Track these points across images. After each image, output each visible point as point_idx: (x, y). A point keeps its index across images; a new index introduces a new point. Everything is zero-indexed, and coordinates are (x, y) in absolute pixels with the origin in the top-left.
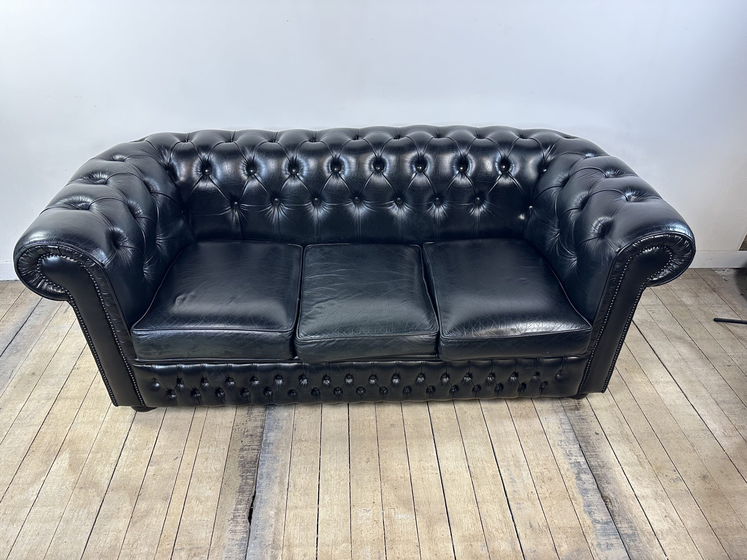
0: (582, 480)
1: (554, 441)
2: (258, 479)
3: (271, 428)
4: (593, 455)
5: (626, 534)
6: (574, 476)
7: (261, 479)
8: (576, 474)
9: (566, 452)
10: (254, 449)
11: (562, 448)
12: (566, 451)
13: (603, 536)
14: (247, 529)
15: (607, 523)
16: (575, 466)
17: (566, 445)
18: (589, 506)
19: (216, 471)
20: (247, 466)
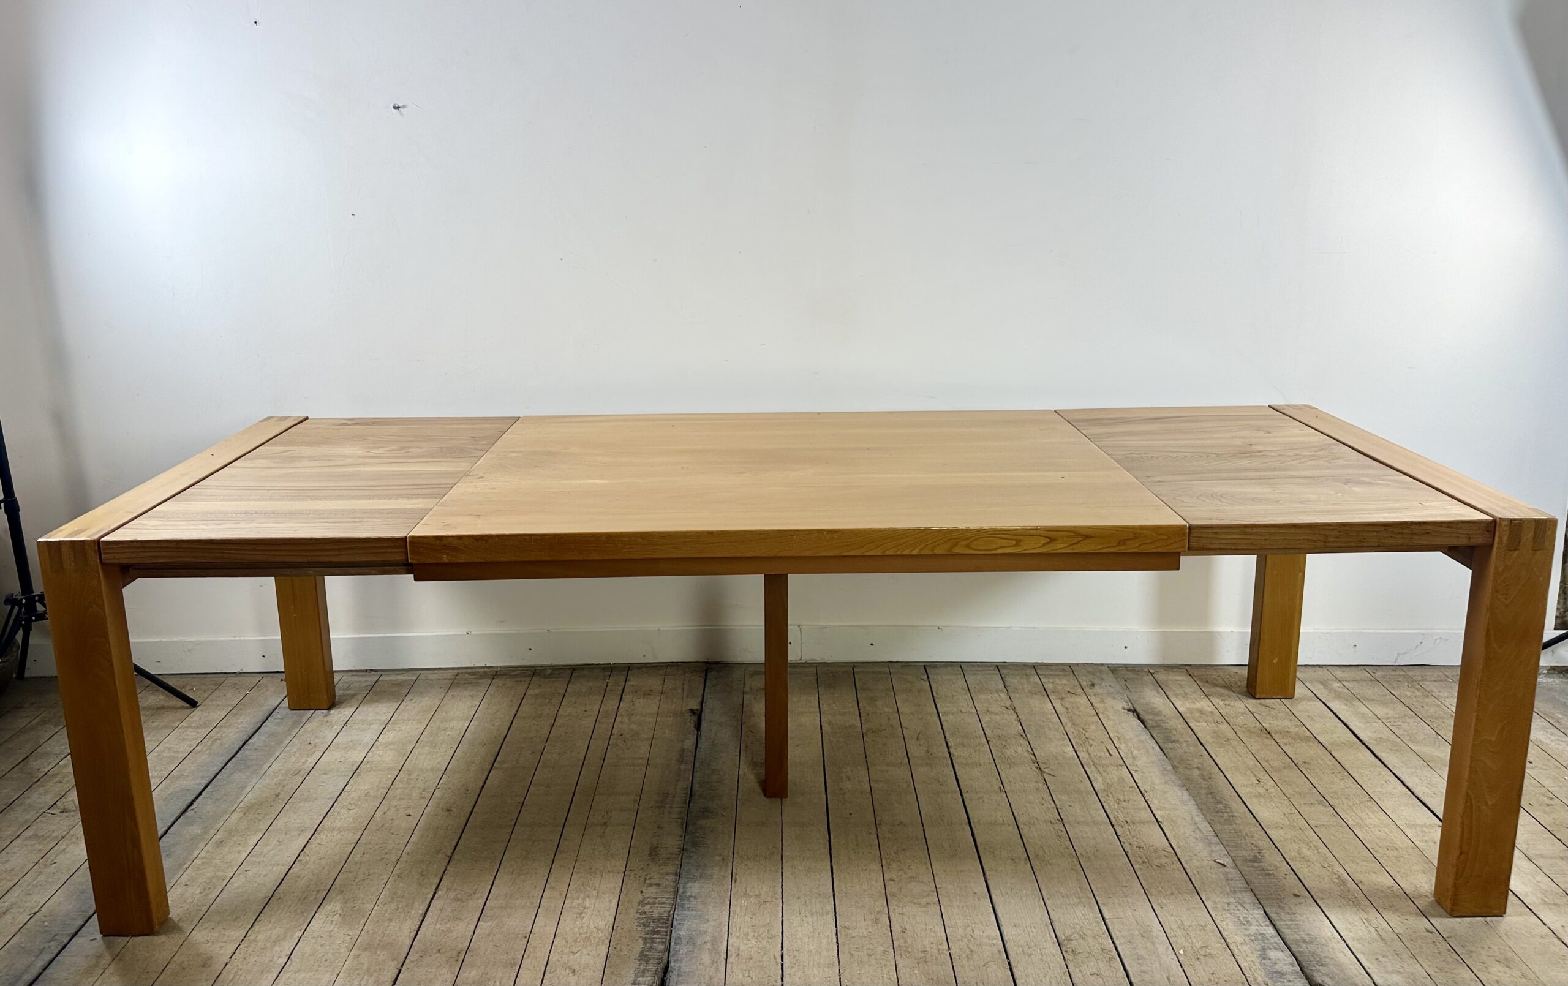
0: (1270, 959)
1: (1215, 902)
2: (672, 944)
3: (691, 876)
4: (1292, 925)
6: (1256, 953)
7: (677, 943)
8: (1259, 951)
9: (1239, 920)
10: (663, 903)
11: (1231, 914)
12: (1239, 917)
16: (1257, 939)
17: (1238, 910)
19: (598, 929)
20: (652, 924)
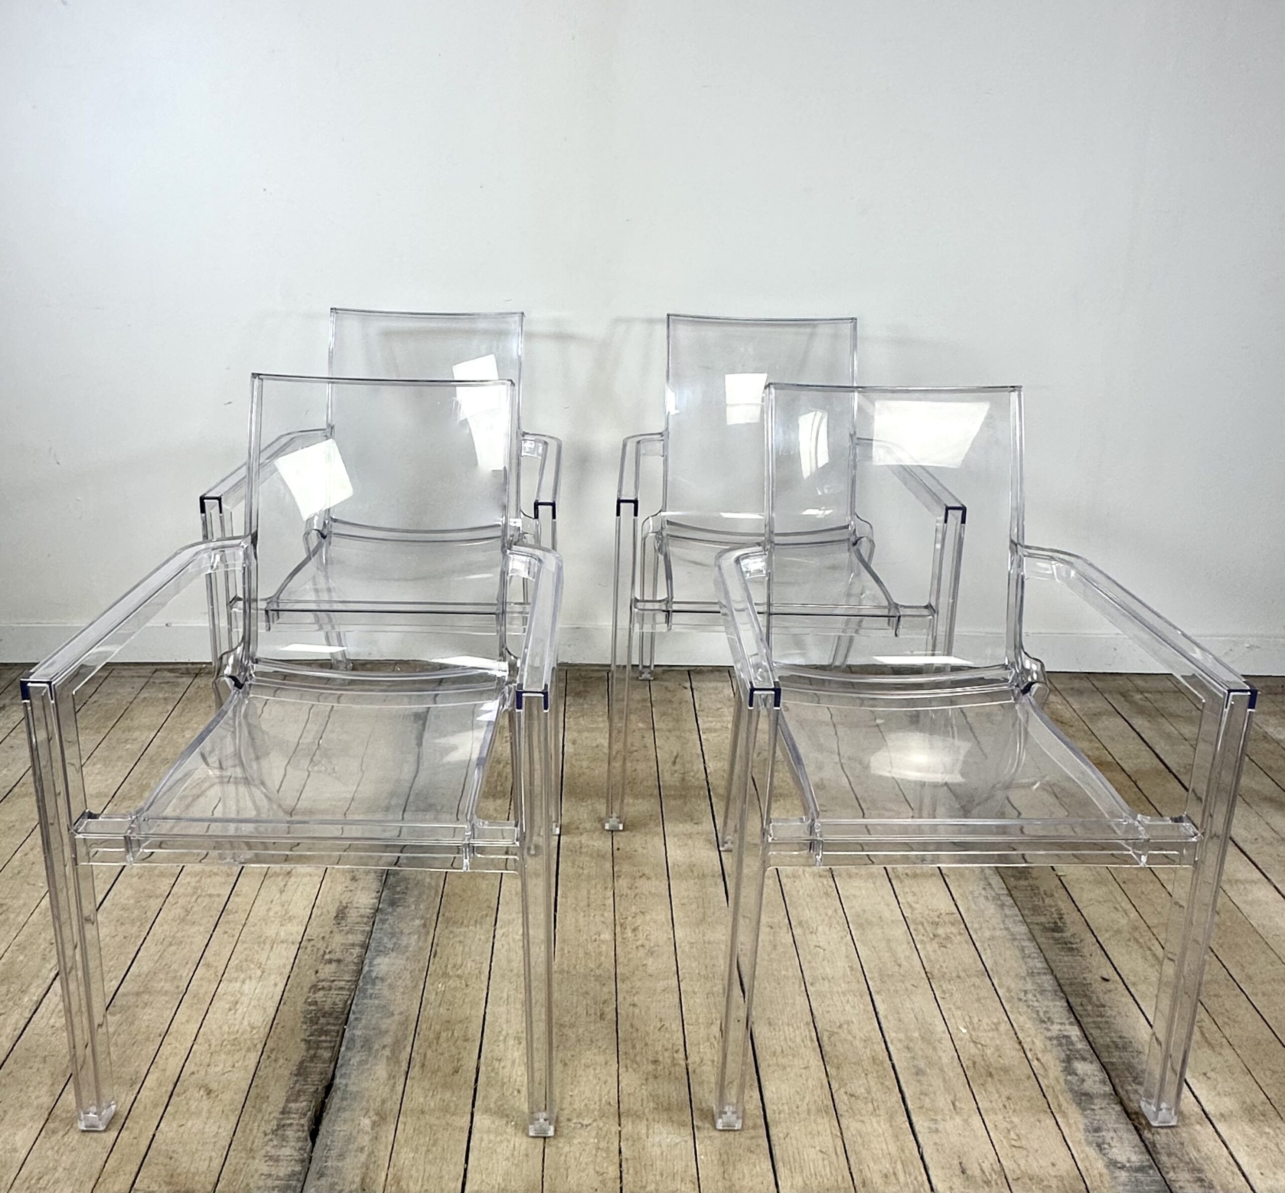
0: (1076, 1075)
1: (1009, 990)
2: (343, 1049)
3: (381, 948)
4: (1100, 1022)
6: (1060, 1067)
7: (348, 1049)
8: (1063, 1061)
9: (1038, 1015)
10: (341, 988)
11: (1028, 1007)
12: (1038, 1012)
14: (306, 1155)
15: (1140, 1169)
16: (1060, 1045)
17: (1037, 1001)
18: (1095, 1130)
19: (252, 1029)
20: (322, 1021)
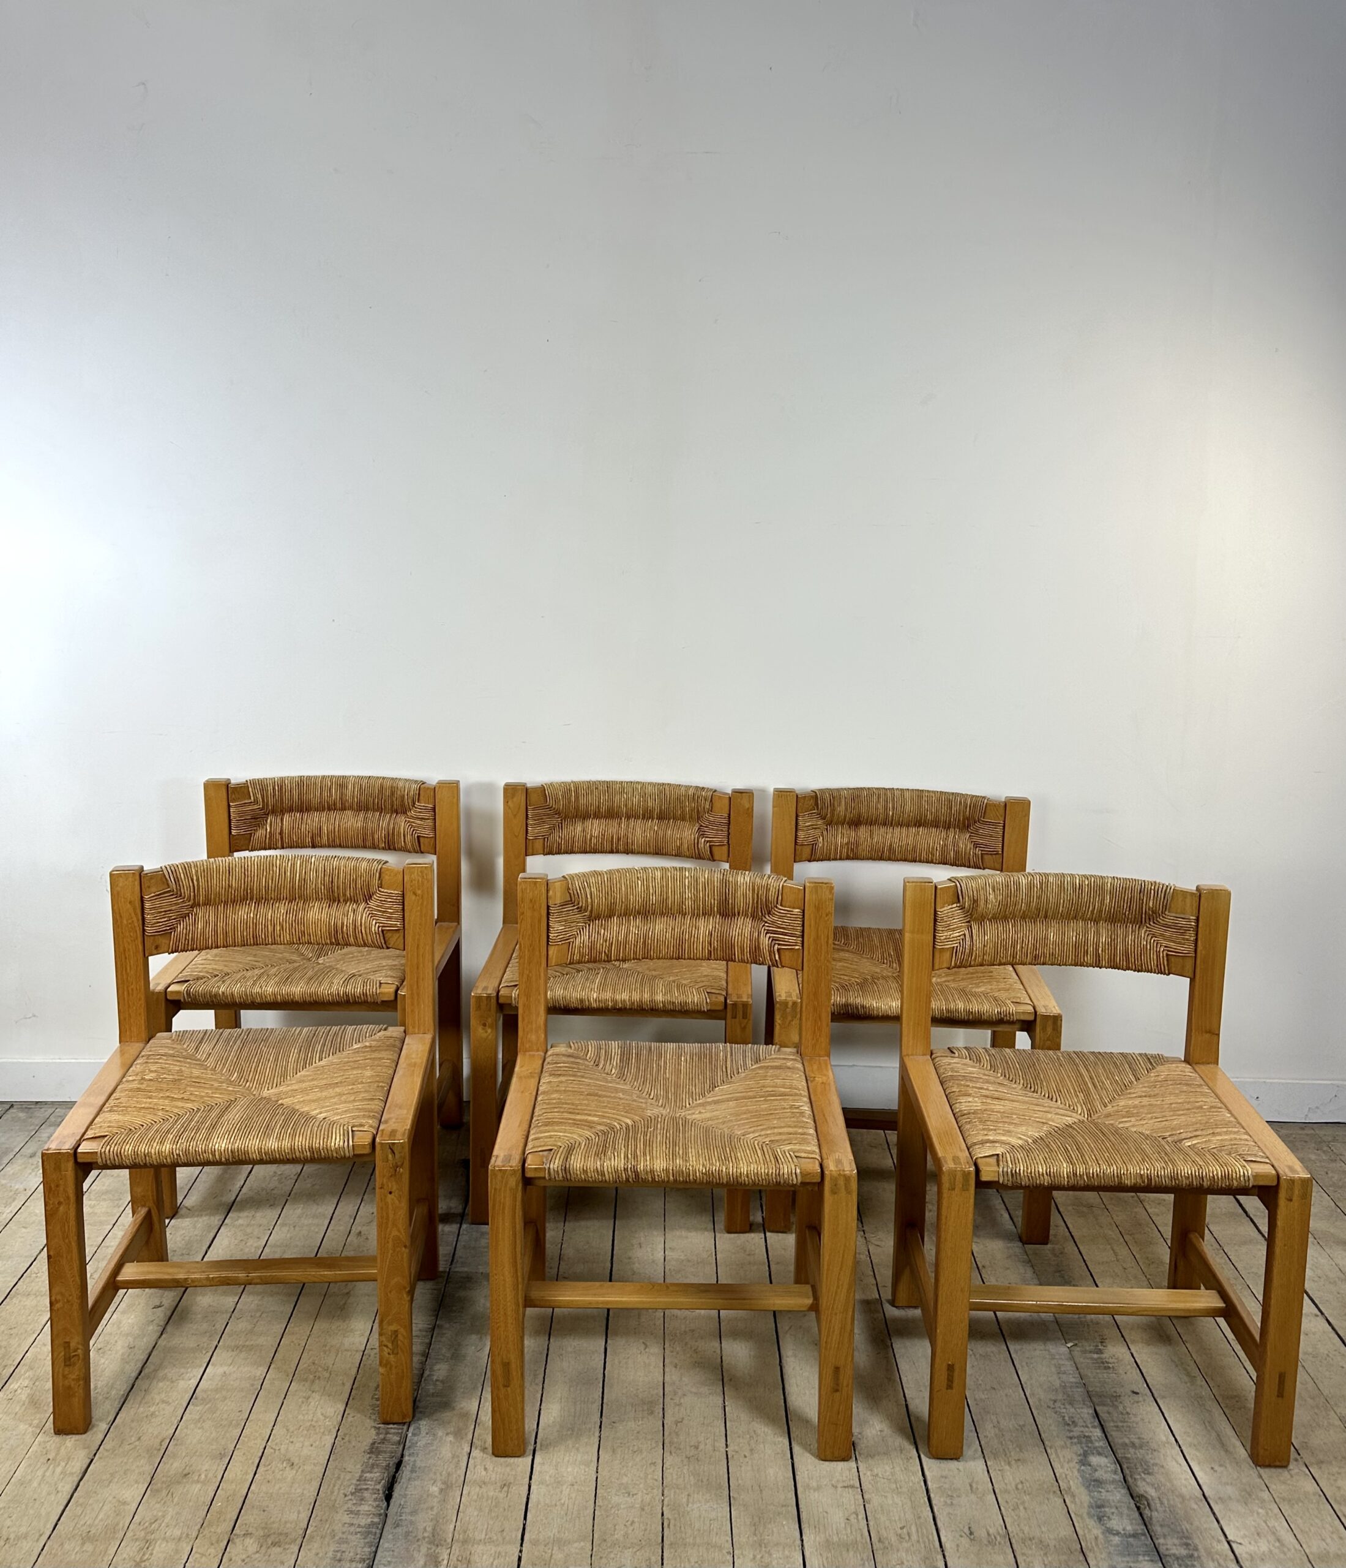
0: (1090, 1465)
1: (1040, 1400)
2: (410, 1435)
4: (1123, 1426)
5: (1174, 1555)
6: (1076, 1459)
7: (414, 1435)
8: (1080, 1455)
9: (1064, 1419)
11: (1056, 1413)
12: (1064, 1417)
13: (1123, 1555)
14: (382, 1511)
15: (1135, 1535)
16: (1080, 1443)
17: (1065, 1408)
18: (1099, 1507)
19: (326, 1417)
